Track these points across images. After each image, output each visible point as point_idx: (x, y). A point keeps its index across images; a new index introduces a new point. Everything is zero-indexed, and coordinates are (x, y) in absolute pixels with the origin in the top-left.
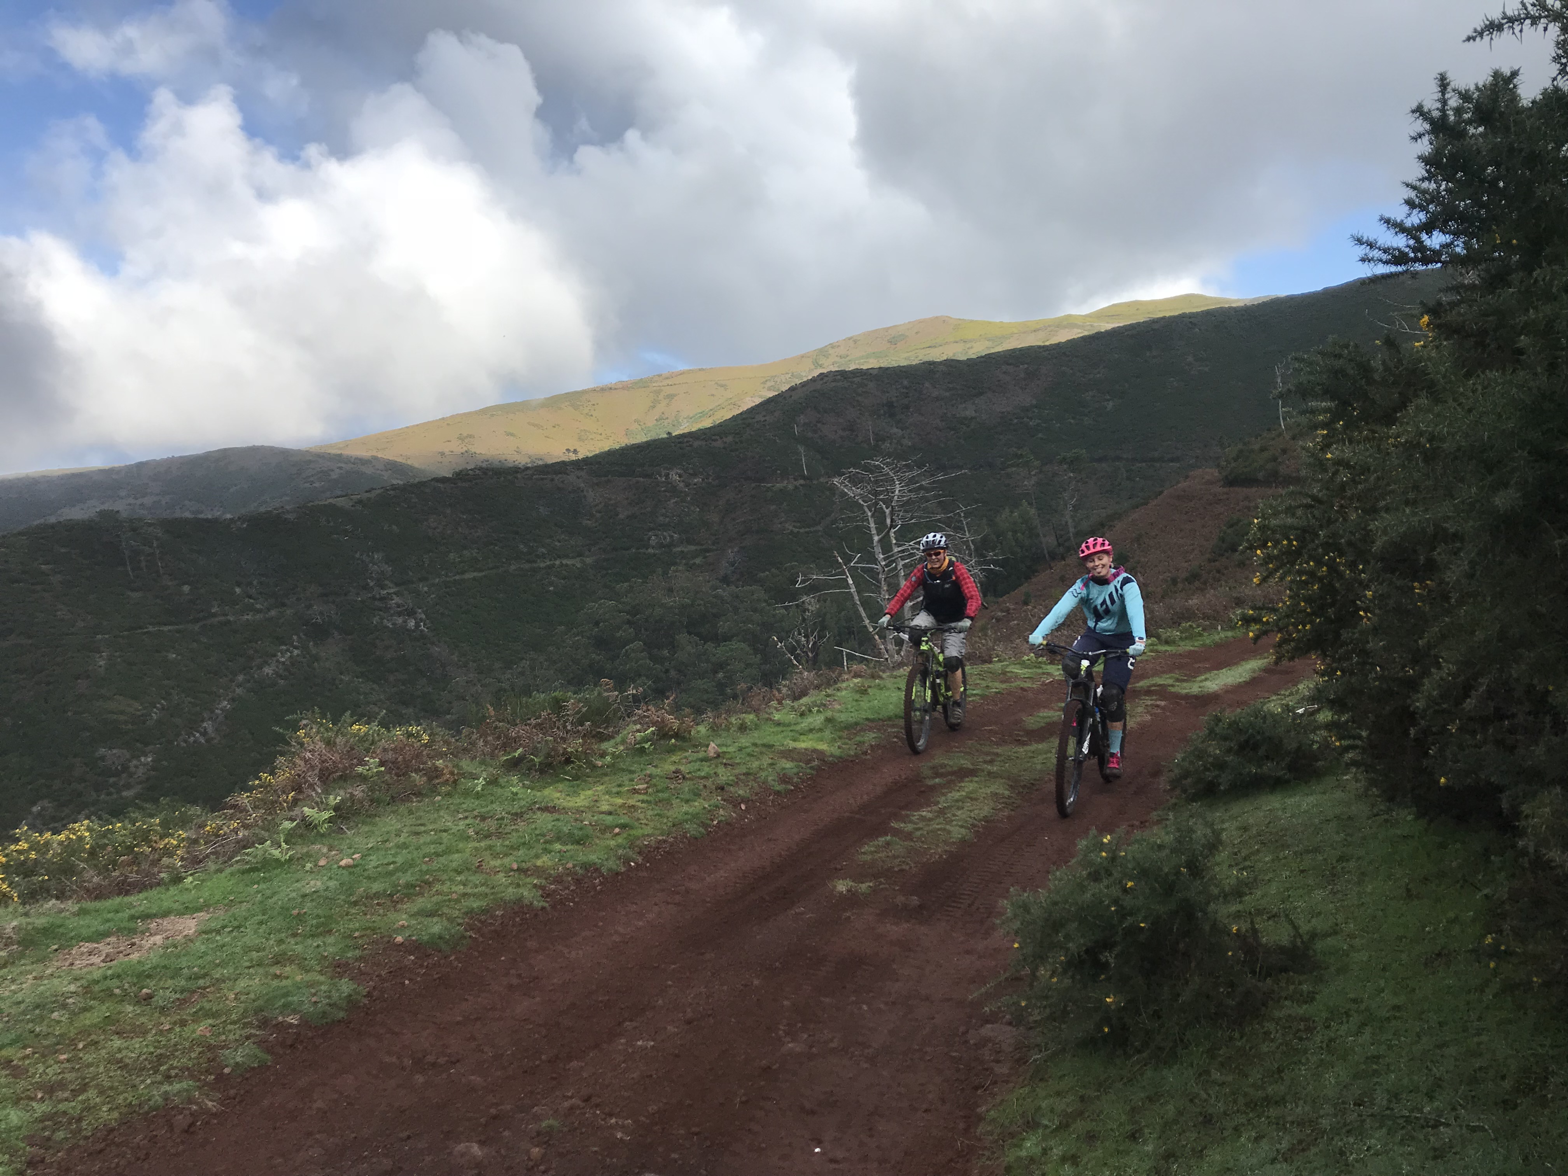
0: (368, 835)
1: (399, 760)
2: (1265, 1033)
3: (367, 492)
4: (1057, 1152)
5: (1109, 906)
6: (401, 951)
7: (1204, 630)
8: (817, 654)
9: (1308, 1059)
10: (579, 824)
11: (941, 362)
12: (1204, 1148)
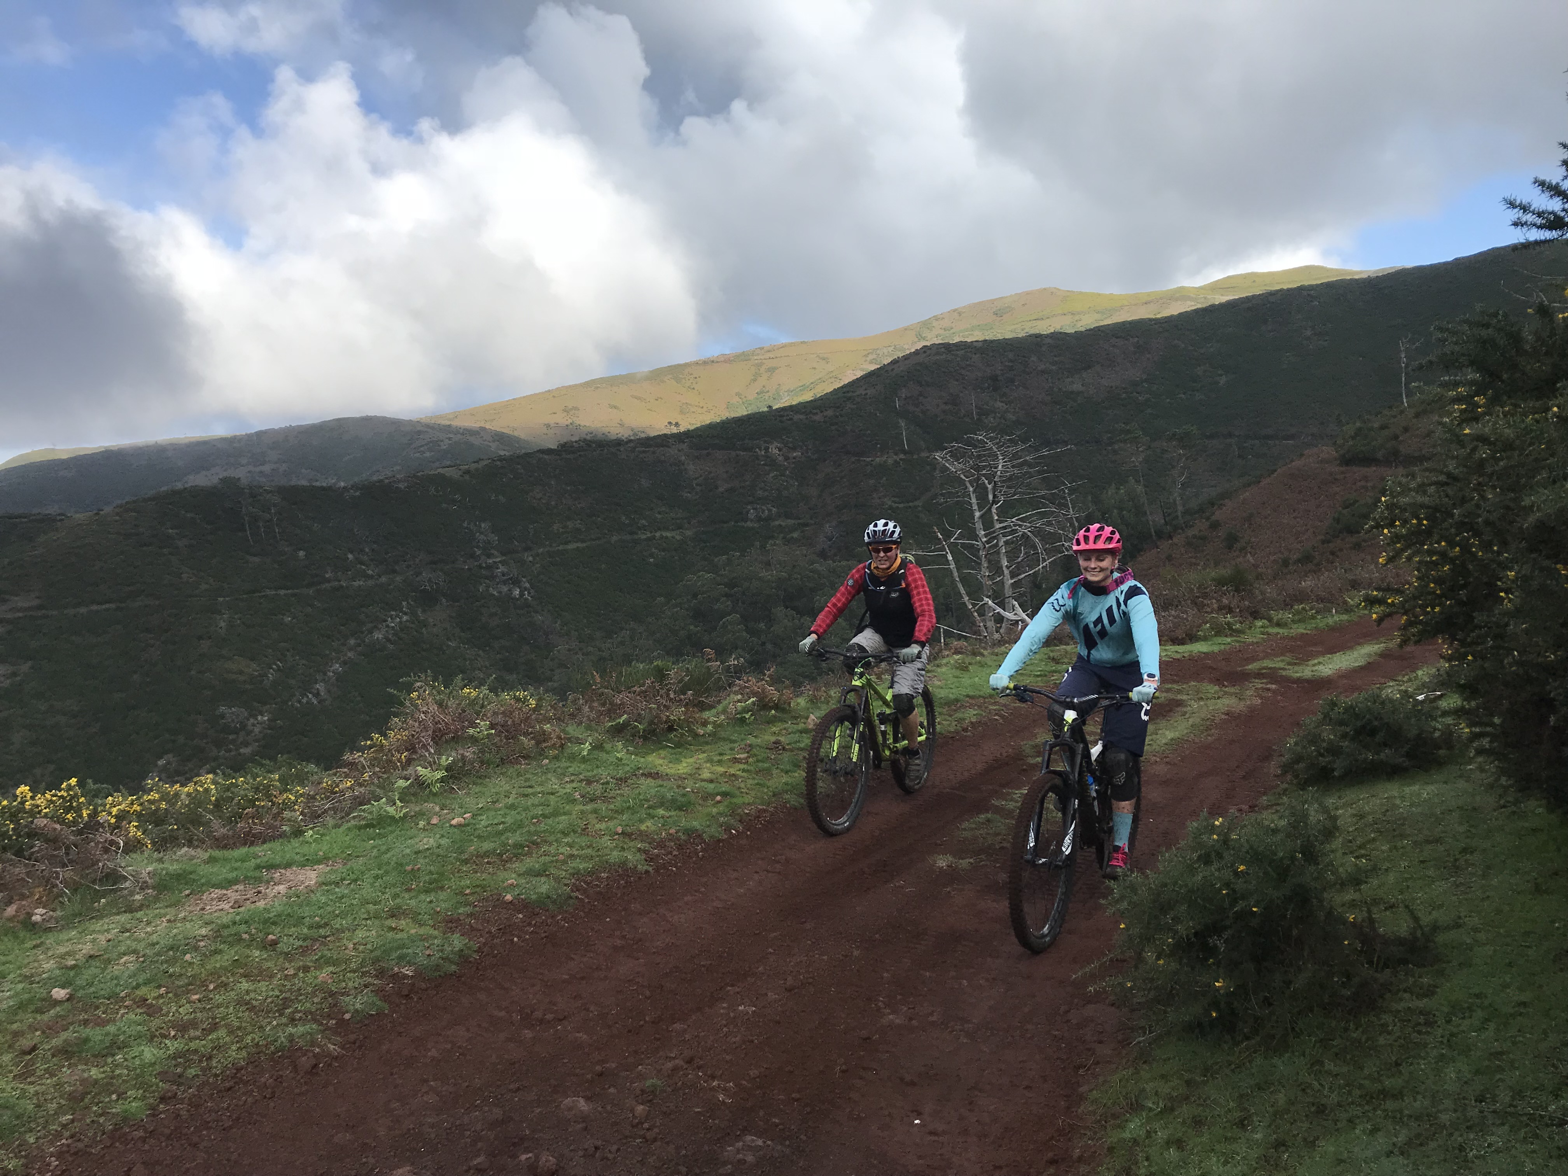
0: (478, 795)
1: (509, 723)
2: (1382, 1025)
3: (474, 462)
4: (1161, 1135)
5: (1220, 889)
6: (510, 909)
7: (1317, 612)
9: (1427, 1053)
10: (681, 791)
11: (1047, 336)
12: (1318, 1138)
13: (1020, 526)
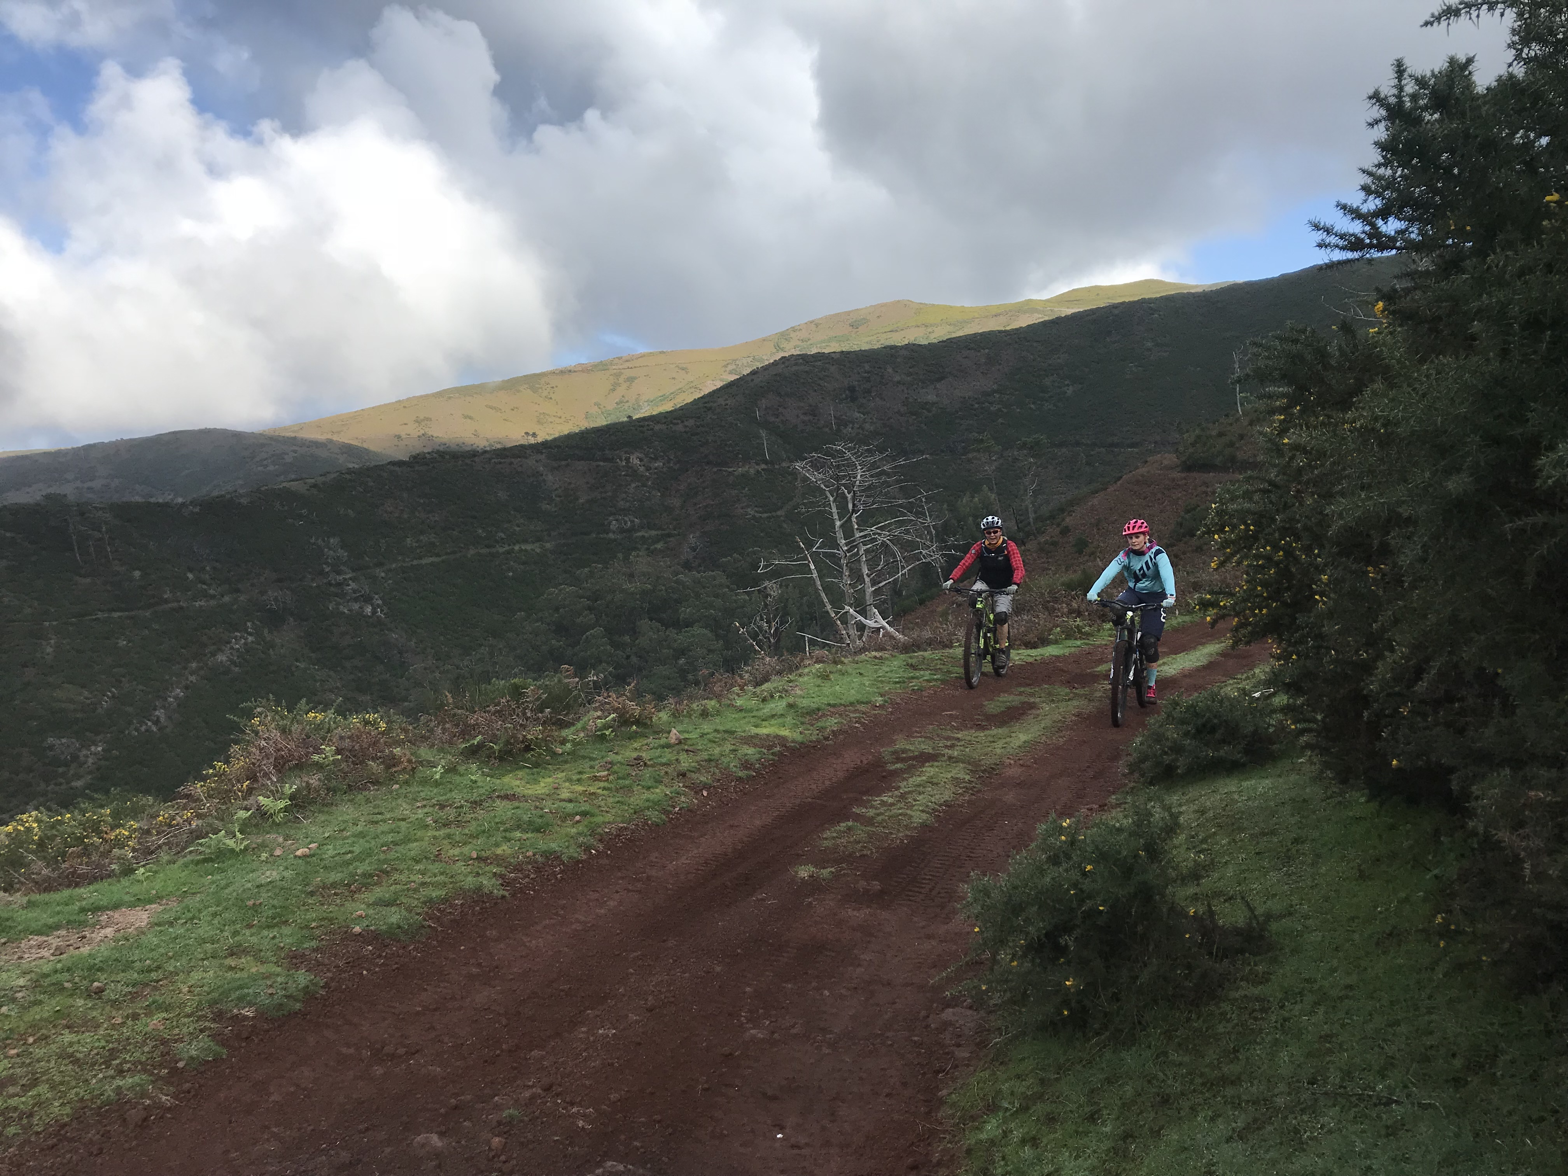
0: (324, 824)
1: (356, 747)
2: (1221, 1014)
3: (321, 475)
4: (1017, 1135)
5: (1068, 890)
6: (358, 942)
8: (779, 640)
9: (1263, 1038)
10: (539, 812)
11: (902, 347)
12: (1161, 1128)
13: (880, 534)
